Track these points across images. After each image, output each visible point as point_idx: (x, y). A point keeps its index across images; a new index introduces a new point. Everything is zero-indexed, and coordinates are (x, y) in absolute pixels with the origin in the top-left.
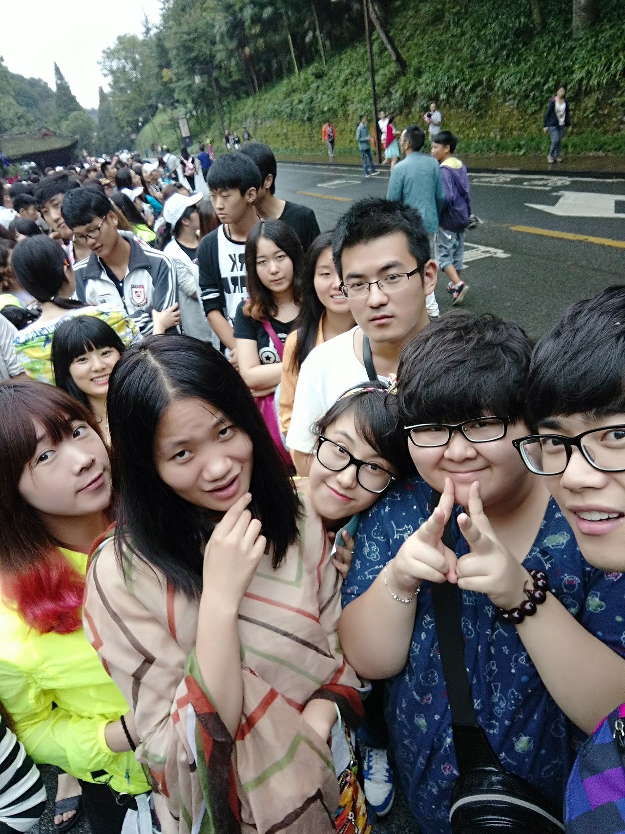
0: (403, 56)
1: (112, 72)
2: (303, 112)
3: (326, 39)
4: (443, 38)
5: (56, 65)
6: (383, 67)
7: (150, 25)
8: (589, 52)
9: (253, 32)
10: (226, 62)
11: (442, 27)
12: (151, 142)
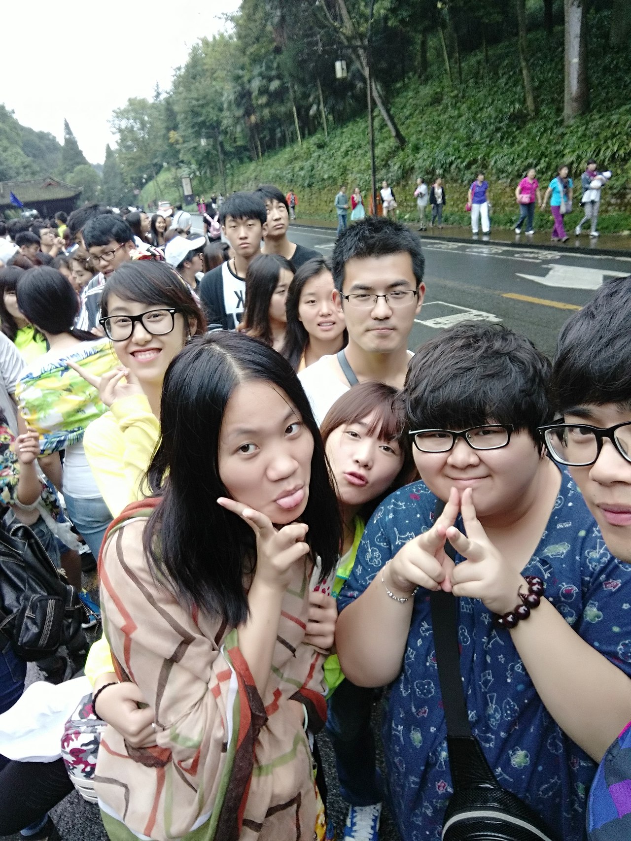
0: (402, 133)
1: (120, 130)
2: (304, 178)
3: (329, 113)
4: (441, 118)
5: (66, 121)
6: (383, 141)
7: (160, 90)
8: (580, 138)
9: (260, 102)
10: (231, 128)
11: (440, 108)
12: (154, 198)
